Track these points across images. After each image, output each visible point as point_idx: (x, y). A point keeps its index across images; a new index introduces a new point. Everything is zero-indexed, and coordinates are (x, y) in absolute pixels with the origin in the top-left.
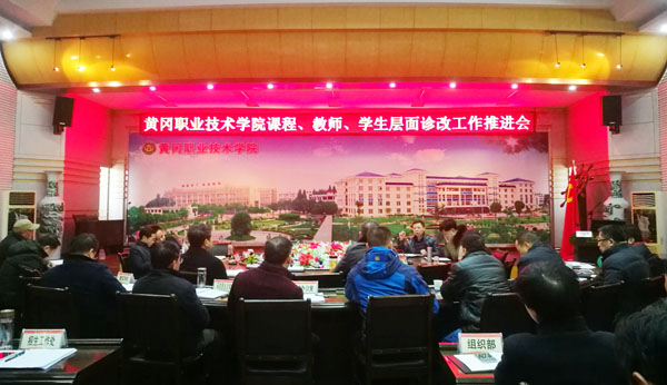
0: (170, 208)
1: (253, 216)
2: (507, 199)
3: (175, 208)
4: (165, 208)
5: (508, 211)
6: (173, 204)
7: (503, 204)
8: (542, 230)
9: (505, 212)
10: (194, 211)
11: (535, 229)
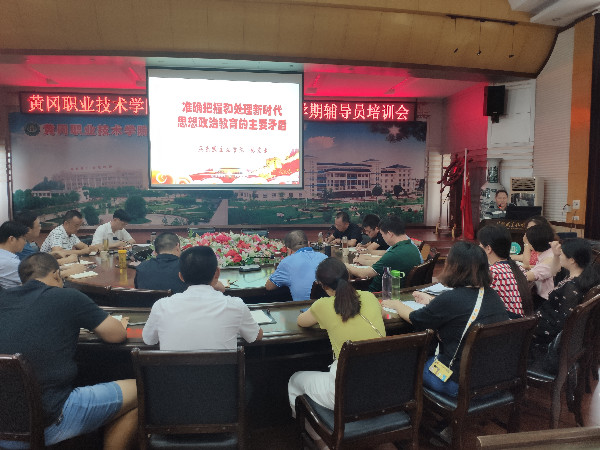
0: (59, 192)
1: (147, 199)
2: (387, 183)
3: (65, 191)
4: (54, 192)
5: (388, 194)
6: (62, 187)
7: (384, 188)
8: (416, 211)
9: (385, 195)
10: (85, 194)
11: (410, 210)
